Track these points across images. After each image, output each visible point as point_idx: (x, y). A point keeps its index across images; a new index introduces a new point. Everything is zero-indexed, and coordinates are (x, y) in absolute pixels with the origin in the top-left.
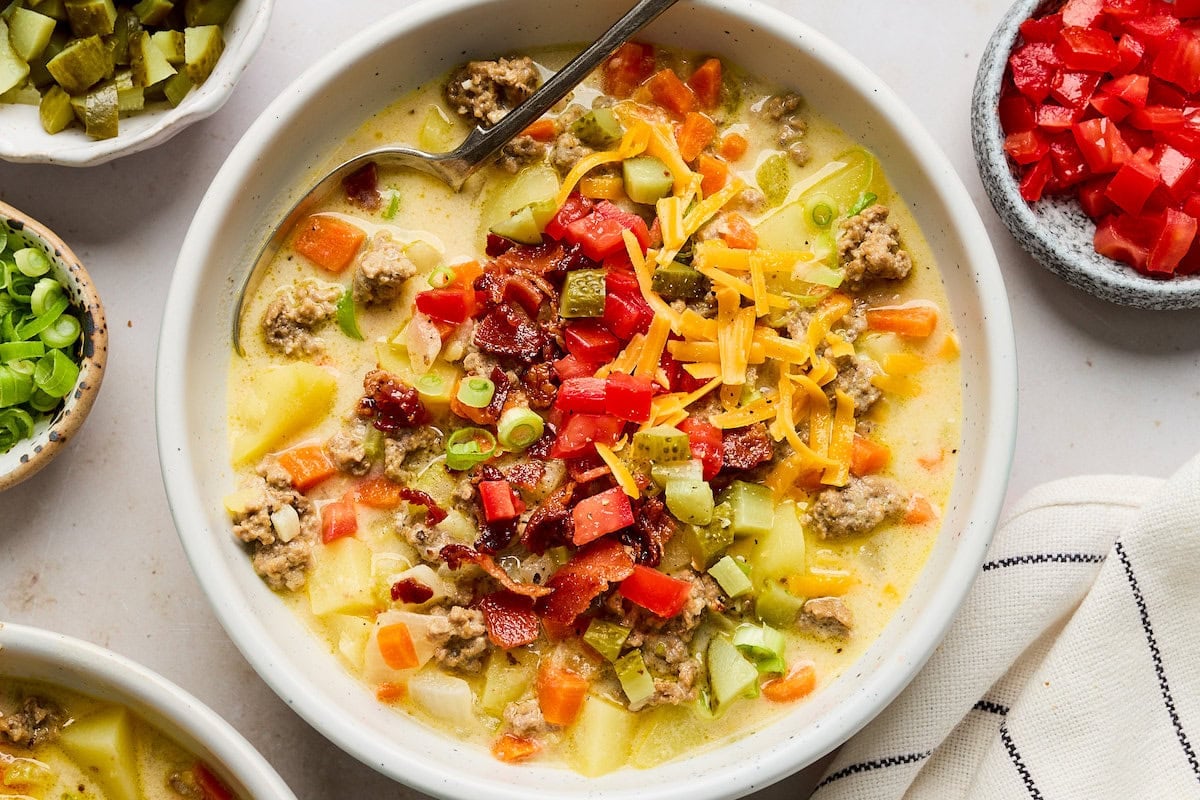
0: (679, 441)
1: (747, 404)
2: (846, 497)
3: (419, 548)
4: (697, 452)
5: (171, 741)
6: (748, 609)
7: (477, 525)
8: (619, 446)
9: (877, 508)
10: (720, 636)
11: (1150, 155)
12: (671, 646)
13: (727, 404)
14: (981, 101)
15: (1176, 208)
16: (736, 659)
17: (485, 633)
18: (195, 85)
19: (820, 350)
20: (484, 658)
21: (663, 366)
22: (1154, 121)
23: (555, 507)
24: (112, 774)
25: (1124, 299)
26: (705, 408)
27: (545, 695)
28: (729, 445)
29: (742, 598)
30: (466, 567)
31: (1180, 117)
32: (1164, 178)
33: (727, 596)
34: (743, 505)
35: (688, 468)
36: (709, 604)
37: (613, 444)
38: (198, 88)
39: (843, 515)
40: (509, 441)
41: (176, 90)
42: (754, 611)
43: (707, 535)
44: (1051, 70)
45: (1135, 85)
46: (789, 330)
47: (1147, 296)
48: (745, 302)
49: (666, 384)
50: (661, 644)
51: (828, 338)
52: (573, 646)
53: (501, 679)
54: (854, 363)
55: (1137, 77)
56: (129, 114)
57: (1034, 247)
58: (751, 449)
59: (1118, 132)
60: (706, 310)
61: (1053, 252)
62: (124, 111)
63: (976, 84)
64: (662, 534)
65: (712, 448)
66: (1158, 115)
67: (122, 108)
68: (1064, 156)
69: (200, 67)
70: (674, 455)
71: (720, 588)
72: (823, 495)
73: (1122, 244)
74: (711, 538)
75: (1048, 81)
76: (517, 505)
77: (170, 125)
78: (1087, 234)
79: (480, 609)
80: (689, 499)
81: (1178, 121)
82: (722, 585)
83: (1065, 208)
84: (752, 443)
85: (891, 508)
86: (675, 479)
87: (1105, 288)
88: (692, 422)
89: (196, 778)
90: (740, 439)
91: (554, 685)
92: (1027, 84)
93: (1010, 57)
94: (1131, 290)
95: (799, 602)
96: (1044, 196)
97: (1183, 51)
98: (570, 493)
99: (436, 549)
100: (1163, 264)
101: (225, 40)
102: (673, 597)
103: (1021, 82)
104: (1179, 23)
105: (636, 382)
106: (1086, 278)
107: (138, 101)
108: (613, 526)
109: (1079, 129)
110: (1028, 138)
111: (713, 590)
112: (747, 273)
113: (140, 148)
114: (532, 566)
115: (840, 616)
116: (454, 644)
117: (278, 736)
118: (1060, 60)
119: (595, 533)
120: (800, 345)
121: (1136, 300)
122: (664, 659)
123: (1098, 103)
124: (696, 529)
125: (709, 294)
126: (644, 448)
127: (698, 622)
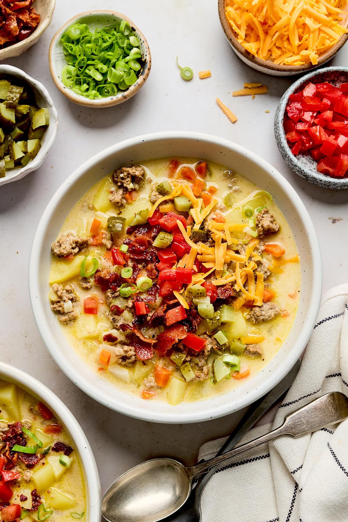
0: (203, 291)
1: (224, 277)
2: (262, 309)
3: (113, 323)
4: (208, 294)
5: (30, 396)
6: (227, 349)
7: (133, 316)
8: (181, 292)
9: (272, 313)
10: (218, 358)
11: (334, 137)
12: (200, 361)
13: (217, 277)
14: (277, 122)
15: (344, 154)
16: (223, 366)
17: (135, 355)
18: (31, 160)
19: (250, 258)
20: (134, 363)
21: (195, 264)
22: (335, 126)
23: (160, 312)
24: (10, 407)
25: (328, 186)
26: (210, 278)
27: (157, 377)
28: (219, 291)
29: (225, 345)
30: (128, 331)
31: (343, 124)
32: (339, 145)
33: (219, 344)
34: (225, 313)
35: (205, 299)
36: (213, 347)
37: (179, 291)
38: (32, 160)
39: (261, 315)
40: (141, 288)
41: (25, 161)
42: (229, 349)
43: (211, 322)
44: (300, 111)
45: (329, 114)
46: (239, 252)
47: (335, 184)
48: (224, 241)
49: (196, 270)
50: (197, 360)
51: (252, 254)
52: (166, 359)
53: (140, 370)
54: (262, 263)
55: (329, 111)
56: (9, 170)
57: (297, 170)
58: (227, 292)
59: (323, 130)
60: (209, 245)
61: (303, 171)
62: (8, 169)
63: (275, 117)
64: (197, 322)
65: (214, 292)
66: (336, 124)
67: (7, 167)
68: (305, 140)
69: (33, 153)
70: (200, 295)
71: (217, 342)
72: (254, 309)
73: (326, 168)
74: (213, 322)
75: (299, 114)
76: (147, 310)
77: (22, 172)
78: (314, 166)
79: (134, 346)
80: (206, 310)
81: (343, 126)
82: (218, 341)
83: (307, 157)
84: (227, 290)
85: (276, 313)
86: (201, 303)
87: (321, 182)
88: (206, 283)
89: (39, 408)
90: (222, 289)
91: (160, 373)
92: (292, 115)
93: (286, 107)
94: (330, 182)
95: (245, 346)
96: (300, 153)
97: (344, 102)
98: (165, 308)
99: (119, 324)
100: (340, 173)
101: (41, 144)
102: (201, 344)
103: (290, 115)
104: (342, 93)
105: (186, 270)
106: (315, 179)
107: (12, 165)
108: (180, 319)
109: (310, 130)
110: (294, 134)
111: (215, 343)
112: (223, 231)
113: (13, 181)
114: (151, 332)
115: (259, 351)
116: (124, 358)
117: (68, 392)
118: (303, 107)
119: (174, 322)
120: (243, 257)
121: (331, 186)
122: (198, 365)
123: (316, 121)
124: (208, 320)
125: (210, 239)
126: (190, 292)
127: (210, 353)
